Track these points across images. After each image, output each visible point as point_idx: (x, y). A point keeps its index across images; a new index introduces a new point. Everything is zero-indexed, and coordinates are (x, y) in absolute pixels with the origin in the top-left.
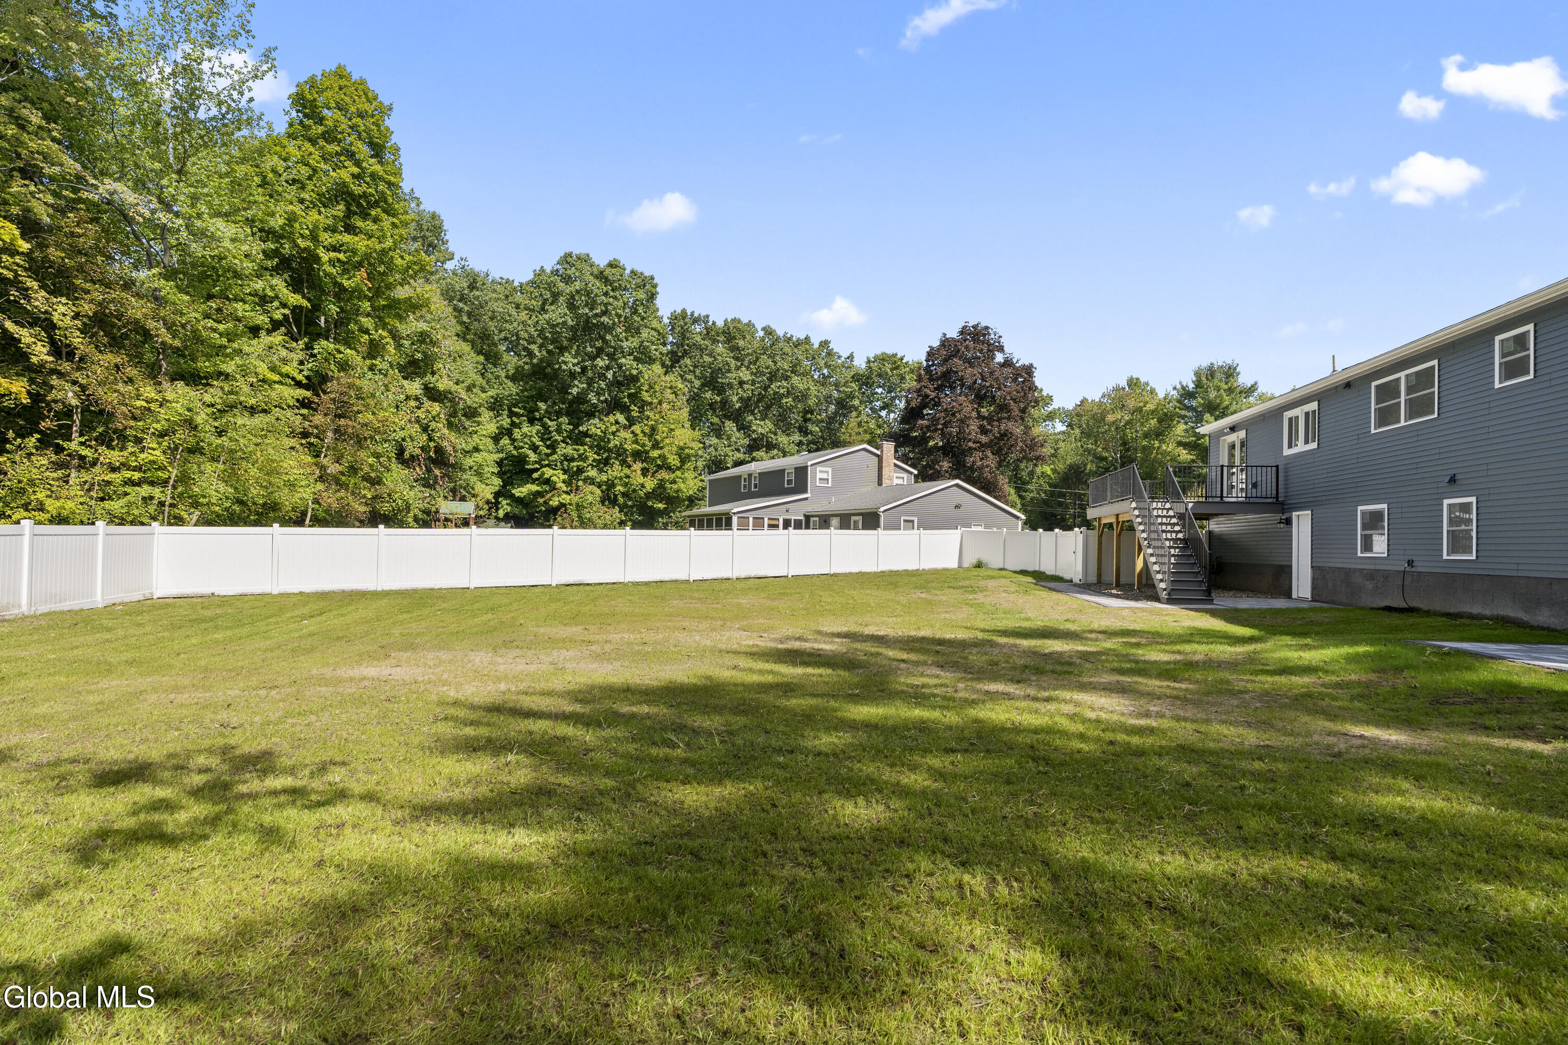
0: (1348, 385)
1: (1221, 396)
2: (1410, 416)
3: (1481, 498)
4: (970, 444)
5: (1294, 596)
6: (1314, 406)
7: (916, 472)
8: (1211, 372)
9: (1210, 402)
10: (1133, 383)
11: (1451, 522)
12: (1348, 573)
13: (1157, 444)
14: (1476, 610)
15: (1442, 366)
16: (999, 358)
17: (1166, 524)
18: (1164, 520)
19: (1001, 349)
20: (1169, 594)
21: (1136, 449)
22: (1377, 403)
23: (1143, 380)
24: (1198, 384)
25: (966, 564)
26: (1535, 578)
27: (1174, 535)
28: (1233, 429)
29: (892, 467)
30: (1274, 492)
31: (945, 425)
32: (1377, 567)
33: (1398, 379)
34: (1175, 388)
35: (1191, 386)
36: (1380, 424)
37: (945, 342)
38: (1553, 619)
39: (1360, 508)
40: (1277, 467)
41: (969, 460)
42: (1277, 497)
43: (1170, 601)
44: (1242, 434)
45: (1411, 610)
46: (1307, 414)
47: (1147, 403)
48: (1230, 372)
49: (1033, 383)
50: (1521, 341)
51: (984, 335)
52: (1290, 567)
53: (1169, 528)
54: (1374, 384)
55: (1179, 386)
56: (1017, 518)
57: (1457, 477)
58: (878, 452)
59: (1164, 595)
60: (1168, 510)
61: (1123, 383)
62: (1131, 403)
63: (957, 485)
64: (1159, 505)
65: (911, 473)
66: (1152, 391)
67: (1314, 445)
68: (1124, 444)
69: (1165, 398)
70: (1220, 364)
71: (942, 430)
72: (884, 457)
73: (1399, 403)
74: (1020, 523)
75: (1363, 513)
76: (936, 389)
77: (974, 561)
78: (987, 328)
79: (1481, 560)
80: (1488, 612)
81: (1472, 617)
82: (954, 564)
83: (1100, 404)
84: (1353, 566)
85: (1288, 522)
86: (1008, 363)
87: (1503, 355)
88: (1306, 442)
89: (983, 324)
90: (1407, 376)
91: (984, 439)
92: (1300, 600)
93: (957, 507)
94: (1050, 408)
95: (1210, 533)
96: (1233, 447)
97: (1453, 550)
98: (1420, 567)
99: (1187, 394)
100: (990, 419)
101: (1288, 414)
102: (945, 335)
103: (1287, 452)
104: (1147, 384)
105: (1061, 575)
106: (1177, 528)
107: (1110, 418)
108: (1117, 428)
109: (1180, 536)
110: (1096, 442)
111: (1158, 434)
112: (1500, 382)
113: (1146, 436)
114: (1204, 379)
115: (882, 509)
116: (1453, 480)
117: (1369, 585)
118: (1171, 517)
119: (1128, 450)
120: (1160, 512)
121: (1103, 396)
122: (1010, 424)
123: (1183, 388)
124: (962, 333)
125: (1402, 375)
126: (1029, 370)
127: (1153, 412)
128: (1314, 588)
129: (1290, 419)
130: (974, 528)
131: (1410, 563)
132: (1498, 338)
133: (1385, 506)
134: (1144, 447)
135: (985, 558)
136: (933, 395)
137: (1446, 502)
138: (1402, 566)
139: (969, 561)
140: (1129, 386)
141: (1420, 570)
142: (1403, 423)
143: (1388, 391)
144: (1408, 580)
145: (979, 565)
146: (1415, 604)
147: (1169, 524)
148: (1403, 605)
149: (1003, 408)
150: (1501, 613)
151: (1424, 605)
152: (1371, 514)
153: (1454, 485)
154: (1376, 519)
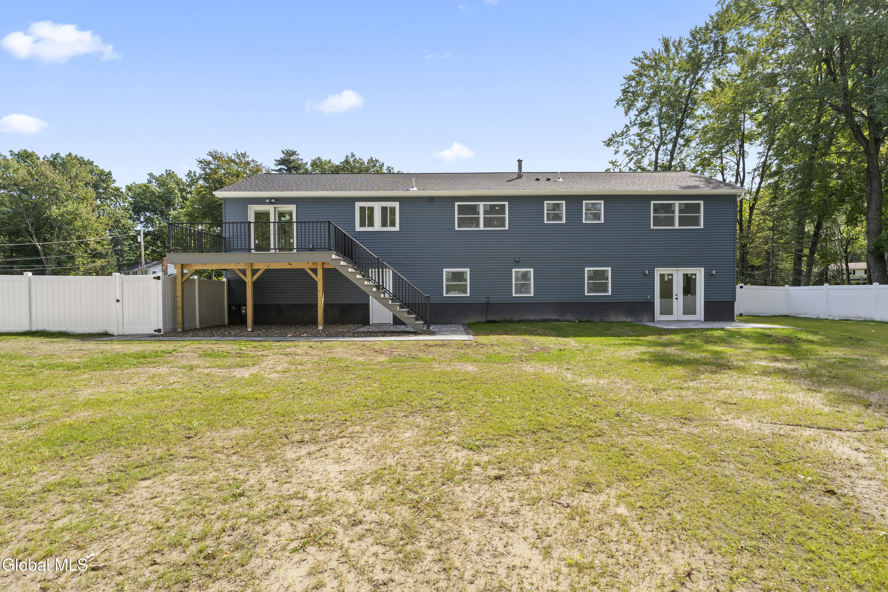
0: (431, 199)
2: (486, 226)
3: (536, 270)
5: (371, 323)
6: (393, 204)
11: (517, 280)
15: (511, 206)
22: (459, 214)
28: (275, 202)
33: (477, 205)
36: (460, 226)
39: (445, 270)
44: (287, 207)
46: (384, 208)
50: (556, 205)
52: (366, 305)
54: (457, 203)
57: (521, 259)
67: (394, 229)
73: (478, 217)
79: (536, 296)
81: (532, 321)
84: (439, 302)
87: (548, 210)
88: (384, 226)
90: (484, 205)
97: (518, 292)
101: (362, 204)
103: (360, 229)
112: (547, 221)
116: (518, 260)
117: (452, 311)
125: (480, 203)
129: (362, 208)
131: (489, 299)
132: (546, 202)
133: (466, 270)
137: (514, 270)
138: (482, 301)
141: (497, 302)
142: (481, 228)
146: (492, 318)
151: (497, 319)
152: (454, 274)
153: (518, 264)
154: (459, 277)
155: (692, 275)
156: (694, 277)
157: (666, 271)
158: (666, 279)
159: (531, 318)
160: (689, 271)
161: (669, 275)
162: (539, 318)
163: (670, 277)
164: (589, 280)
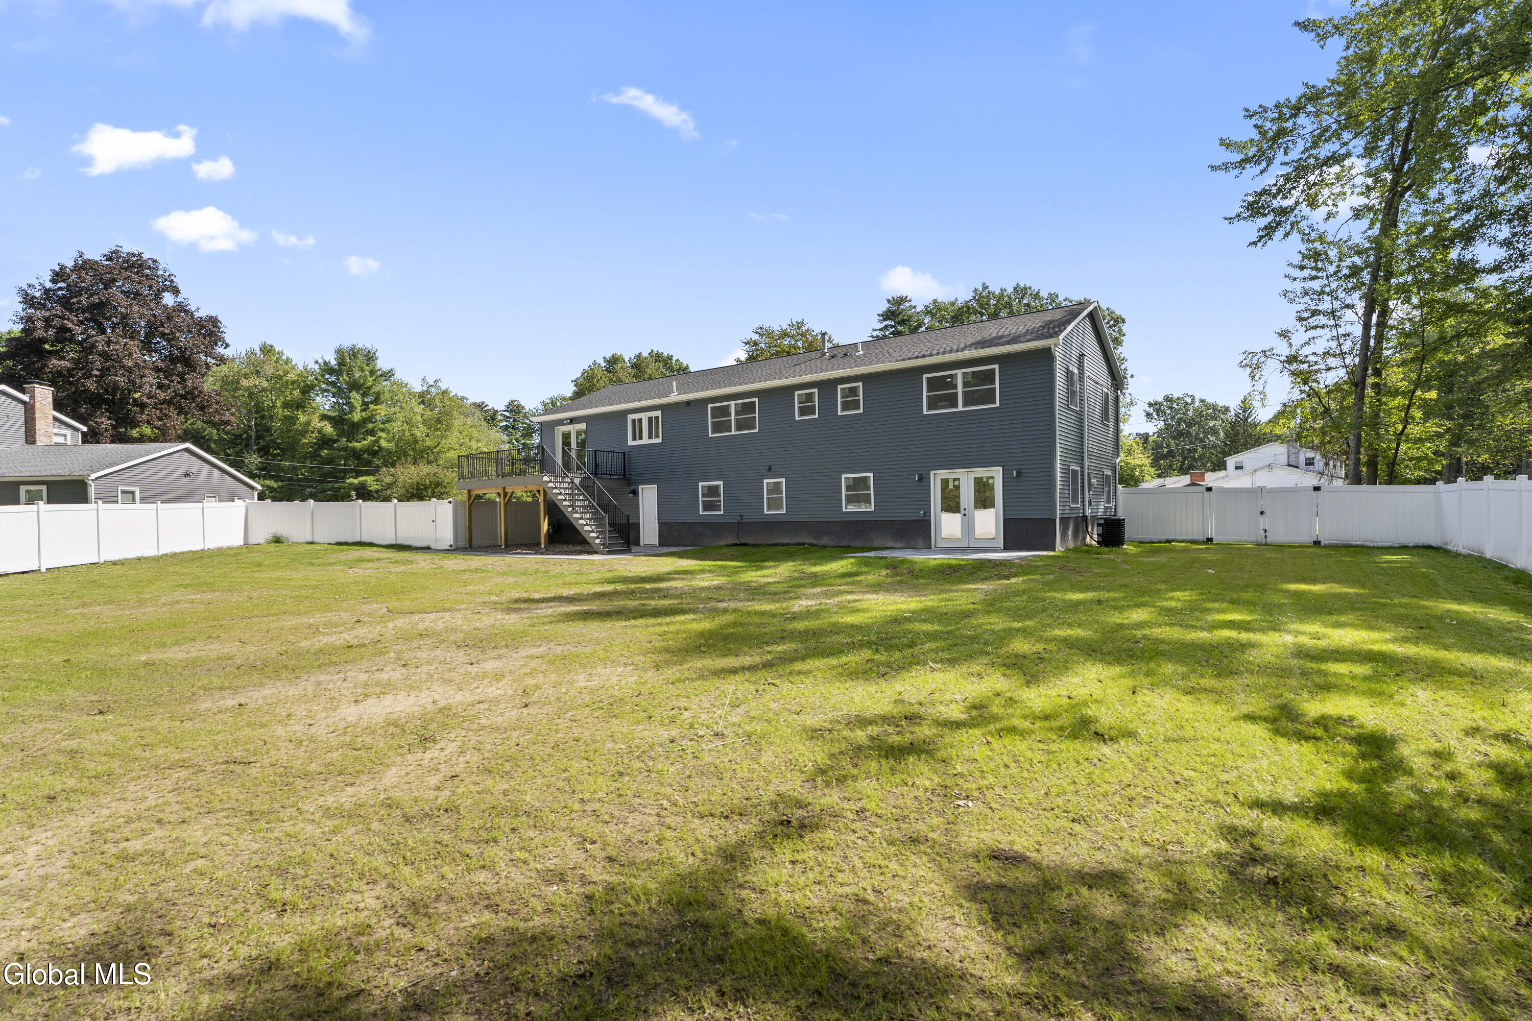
0: (685, 404)
1: (365, 376)
2: (739, 429)
3: (789, 480)
5: (642, 544)
6: (658, 414)
7: (85, 429)
8: (354, 353)
9: (355, 380)
10: (267, 350)
11: (770, 493)
12: (690, 525)
13: (299, 415)
15: (762, 402)
17: (570, 494)
20: (608, 547)
21: (274, 418)
22: (710, 418)
23: (278, 348)
24: (341, 363)
25: (258, 540)
26: (820, 522)
28: (572, 421)
29: (51, 421)
30: (621, 471)
32: (717, 521)
33: (729, 406)
34: (316, 362)
35: (333, 362)
36: (715, 431)
37: (86, 264)
38: (830, 542)
39: (700, 483)
40: (622, 452)
42: (624, 474)
43: (610, 552)
44: (581, 426)
45: (743, 545)
46: (651, 419)
47: (285, 372)
48: (370, 357)
50: (809, 397)
52: (639, 524)
53: (574, 497)
54: (710, 406)
55: (321, 361)
56: (252, 488)
57: (772, 467)
58: (26, 398)
59: (603, 549)
60: (569, 483)
61: (256, 348)
62: (269, 369)
63: (187, 450)
64: (558, 479)
65: (77, 430)
66: (290, 362)
67: (658, 441)
68: (259, 411)
69: (306, 371)
70: (361, 347)
72: (37, 405)
73: (730, 420)
74: (256, 494)
75: (703, 487)
77: (268, 536)
79: (789, 513)
81: (783, 545)
84: (695, 521)
85: (635, 493)
86: (181, 308)
87: (800, 403)
88: (651, 438)
90: (736, 404)
91: (162, 395)
92: (647, 546)
93: (187, 475)
96: (567, 435)
97: (771, 508)
98: (749, 519)
99: (328, 369)
101: (631, 417)
102: (81, 255)
103: (631, 443)
104: (283, 353)
107: (245, 383)
108: (252, 394)
111: (300, 405)
112: (799, 417)
113: (287, 406)
114: (347, 358)
115: (93, 476)
116: (770, 469)
117: (709, 532)
119: (263, 417)
123: (326, 363)
124: (110, 257)
125: (731, 404)
127: (293, 383)
128: (661, 537)
129: (634, 421)
131: (742, 517)
132: (797, 393)
133: (721, 483)
134: (286, 417)
135: (276, 533)
137: (765, 481)
138: (735, 520)
139: (260, 535)
140: (263, 353)
141: (746, 521)
142: (733, 432)
143: (721, 412)
144: (741, 526)
145: (277, 540)
146: (743, 541)
148: (737, 543)
150: (801, 541)
151: (750, 541)
152: (710, 487)
153: (770, 471)
154: (713, 491)
155: (988, 478)
156: (991, 481)
157: (949, 474)
158: (951, 486)
159: (785, 541)
160: (983, 472)
161: (955, 480)
162: (793, 542)
163: (956, 483)
164: (847, 490)
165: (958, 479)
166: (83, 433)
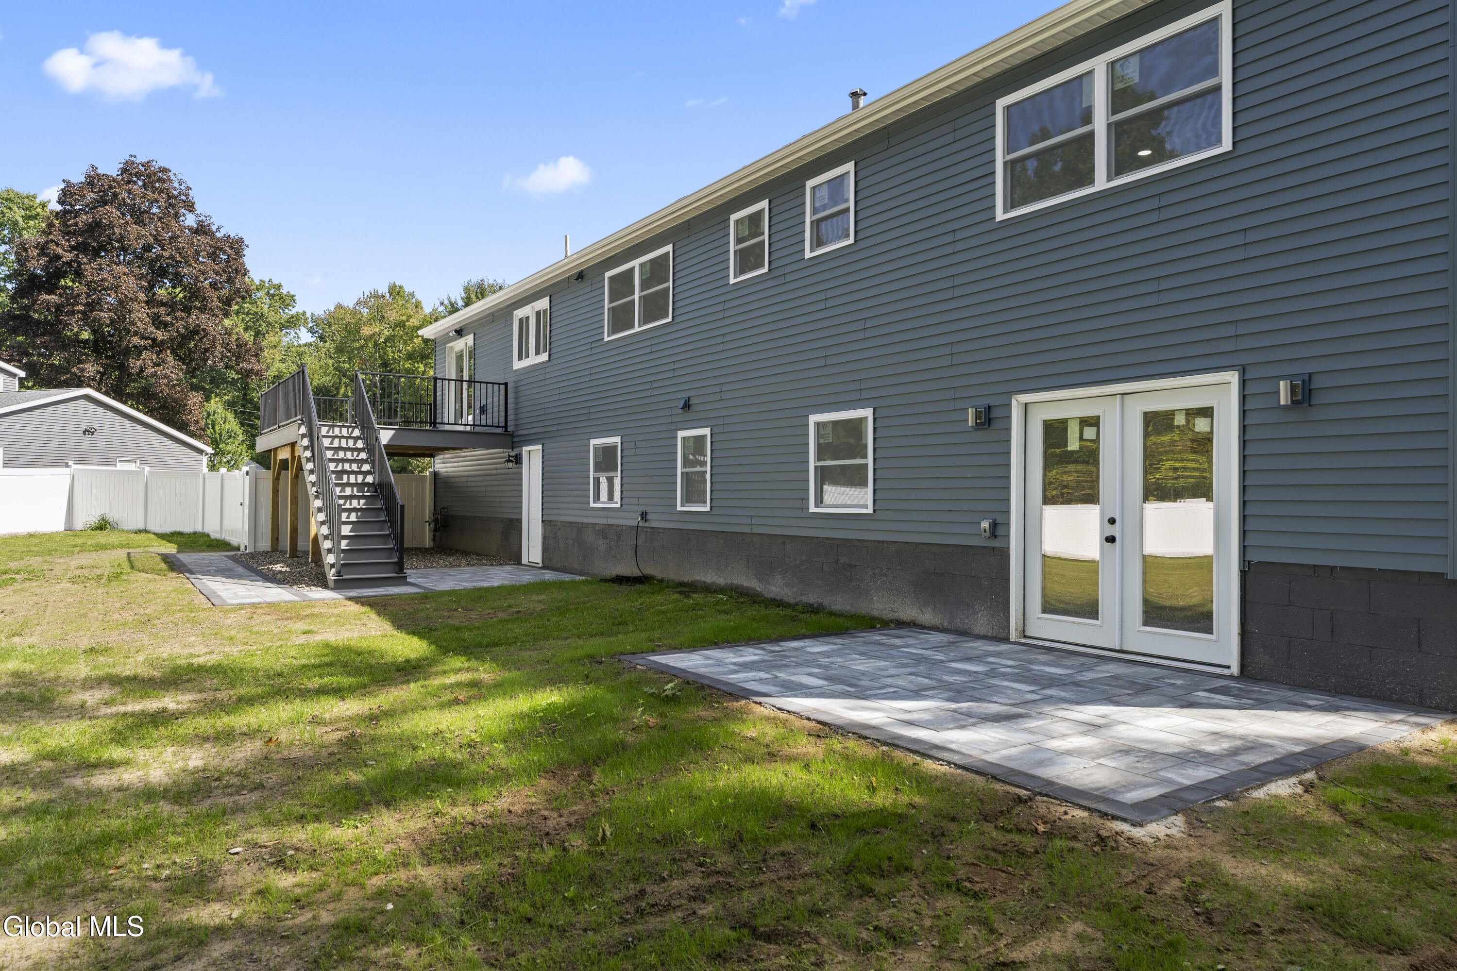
0: (580, 276)
2: (645, 320)
3: (715, 430)
4: (136, 340)
5: (525, 561)
6: (543, 304)
7: (22, 374)
8: (481, 290)
10: (395, 291)
11: (686, 462)
12: (579, 528)
13: (422, 368)
14: (710, 577)
15: (677, 253)
16: (190, 220)
17: (351, 461)
18: (349, 455)
19: (191, 207)
20: (339, 573)
21: (399, 372)
22: (611, 301)
23: (408, 289)
25: (79, 525)
26: (769, 535)
27: (360, 478)
28: (460, 333)
30: (502, 419)
31: (92, 306)
32: (612, 521)
33: (632, 270)
34: (442, 304)
36: (613, 330)
37: (93, 180)
38: (786, 590)
39: (593, 442)
40: (506, 384)
41: (135, 364)
42: (506, 427)
43: (340, 584)
44: (469, 339)
45: (643, 580)
46: (538, 313)
47: (410, 317)
49: (243, 264)
50: (755, 219)
51: (160, 180)
52: (520, 521)
53: (354, 467)
54: (608, 274)
55: (446, 302)
56: (200, 451)
57: (692, 402)
59: (331, 575)
60: (356, 439)
61: (383, 290)
62: (392, 316)
63: (87, 397)
64: (344, 432)
65: (13, 375)
66: (418, 305)
67: (544, 357)
68: (385, 365)
69: (431, 314)
70: (491, 282)
71: (84, 313)
73: (633, 301)
74: (205, 459)
75: (596, 449)
76: (73, 248)
77: (94, 519)
78: (165, 170)
79: (715, 511)
80: (721, 581)
82: (58, 525)
83: (354, 312)
84: (585, 520)
85: (518, 460)
86: (202, 229)
87: (739, 241)
88: (537, 353)
89: (162, 163)
90: (641, 265)
91: (160, 335)
92: (531, 566)
93: (85, 431)
94: (293, 311)
95: (435, 474)
96: (460, 357)
97: (688, 499)
98: (655, 522)
100: (171, 305)
101: (519, 313)
102: (94, 168)
103: (518, 365)
104: (412, 295)
105: (228, 538)
106: (366, 467)
107: (366, 331)
108: (376, 344)
109: (370, 479)
110: (350, 359)
112: (735, 277)
113: (410, 357)
114: (473, 297)
116: (687, 406)
117: (602, 545)
118: (359, 450)
120: (344, 443)
121: (359, 303)
122: (203, 316)
124: (124, 171)
125: (636, 263)
126: (236, 246)
128: (546, 549)
129: (521, 320)
130: (120, 466)
131: (644, 516)
132: (734, 217)
133: (617, 440)
134: (408, 371)
135: (113, 515)
136: (68, 257)
138: (634, 520)
140: (391, 294)
141: (654, 524)
142: (637, 329)
143: (623, 283)
144: (642, 538)
145: (103, 525)
146: (649, 571)
147: (354, 461)
148: (636, 573)
149: (194, 293)
150: (735, 582)
152: (604, 450)
153: (687, 410)
154: (609, 458)
156: (1199, 425)
157: (1068, 403)
160: (1176, 393)
161: (1083, 423)
163: (1090, 433)
164: (820, 457)
165: (1094, 422)
166: (21, 380)
